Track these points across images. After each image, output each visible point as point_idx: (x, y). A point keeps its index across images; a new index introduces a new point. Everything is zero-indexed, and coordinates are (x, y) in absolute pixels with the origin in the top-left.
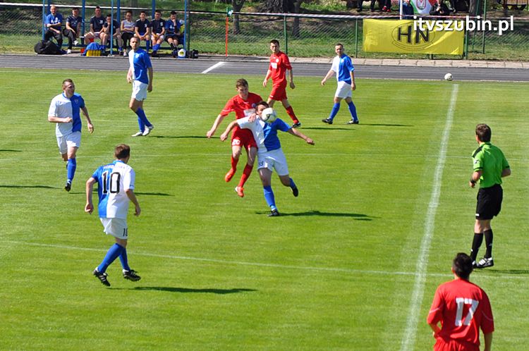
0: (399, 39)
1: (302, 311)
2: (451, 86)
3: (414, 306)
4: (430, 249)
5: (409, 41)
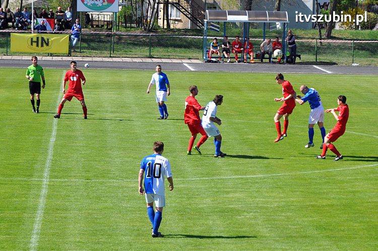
0: (32, 44)
2: (63, 71)
3: (42, 198)
4: (51, 165)
5: (38, 46)
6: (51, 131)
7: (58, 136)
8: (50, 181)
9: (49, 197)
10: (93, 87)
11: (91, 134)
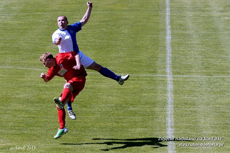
1: (110, 97)
3: (170, 93)
8: (174, 78)
11: (204, 32)
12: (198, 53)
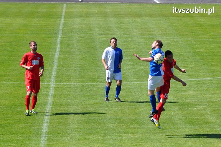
1: (3, 101)
2: (63, 5)
3: (50, 97)
4: (56, 73)
6: (55, 48)
7: (61, 52)
8: (55, 85)
9: (55, 96)
10: (85, 16)
11: (85, 50)
12: (77, 66)
